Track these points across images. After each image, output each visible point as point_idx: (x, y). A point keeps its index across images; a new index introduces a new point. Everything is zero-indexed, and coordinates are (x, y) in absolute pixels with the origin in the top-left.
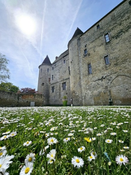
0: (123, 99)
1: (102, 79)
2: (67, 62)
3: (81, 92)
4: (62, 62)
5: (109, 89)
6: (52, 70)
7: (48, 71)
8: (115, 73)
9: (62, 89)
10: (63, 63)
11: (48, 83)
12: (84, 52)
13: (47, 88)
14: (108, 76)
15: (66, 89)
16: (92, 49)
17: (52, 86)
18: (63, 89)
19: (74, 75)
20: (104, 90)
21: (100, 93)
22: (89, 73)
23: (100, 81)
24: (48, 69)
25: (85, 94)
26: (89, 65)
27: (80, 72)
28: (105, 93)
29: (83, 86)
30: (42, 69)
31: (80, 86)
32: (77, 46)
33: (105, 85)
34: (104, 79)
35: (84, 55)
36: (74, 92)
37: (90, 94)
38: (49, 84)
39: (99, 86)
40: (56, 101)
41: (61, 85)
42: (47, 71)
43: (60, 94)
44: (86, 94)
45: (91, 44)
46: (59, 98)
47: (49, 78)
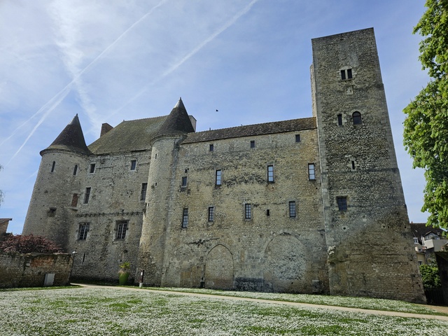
0: (217, 279)
1: (199, 243)
2: (140, 167)
3: (163, 259)
4: (125, 161)
5: (204, 261)
6: (89, 170)
7: (75, 173)
8: (216, 239)
9: (114, 236)
10: (129, 168)
11: (68, 209)
12: (181, 180)
13: (64, 225)
14: (207, 241)
15: (127, 240)
16: (196, 184)
17: (83, 219)
18: (118, 238)
19: (154, 220)
20: (198, 262)
21: (192, 265)
22: (182, 227)
23: (196, 246)
24: (76, 167)
25: (168, 264)
26: (185, 211)
27: (167, 215)
28: (198, 267)
29: (168, 248)
30: (54, 163)
31: (163, 246)
32: (170, 157)
33: (201, 254)
34: (202, 244)
35: (180, 186)
36: (148, 255)
37: (176, 265)
38: (71, 213)
39: (193, 254)
40: (89, 266)
41: (114, 225)
42: (72, 173)
43: (105, 250)
44: (170, 263)
45: (195, 173)
46: (101, 259)
47: (75, 195)
